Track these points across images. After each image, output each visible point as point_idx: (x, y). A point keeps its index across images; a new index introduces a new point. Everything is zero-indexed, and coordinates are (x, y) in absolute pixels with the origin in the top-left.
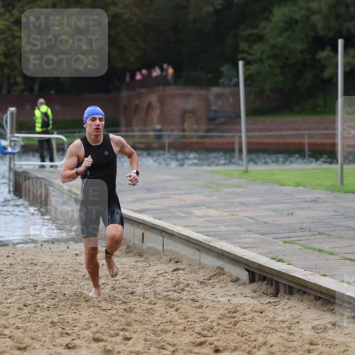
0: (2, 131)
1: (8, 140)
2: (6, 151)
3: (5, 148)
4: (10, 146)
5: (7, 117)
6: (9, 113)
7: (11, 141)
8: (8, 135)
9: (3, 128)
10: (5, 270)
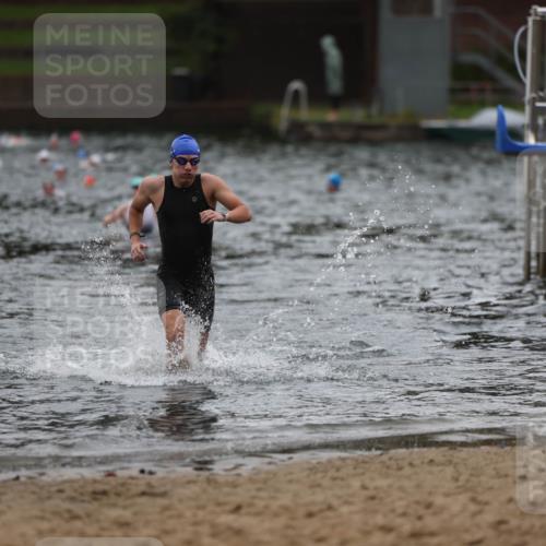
0: (509, 82)
1: (528, 109)
2: (519, 144)
3: (516, 134)
4: (534, 128)
5: (524, 36)
6: (530, 20)
7: (536, 112)
8: (528, 95)
9: (512, 70)
10: (514, 522)
